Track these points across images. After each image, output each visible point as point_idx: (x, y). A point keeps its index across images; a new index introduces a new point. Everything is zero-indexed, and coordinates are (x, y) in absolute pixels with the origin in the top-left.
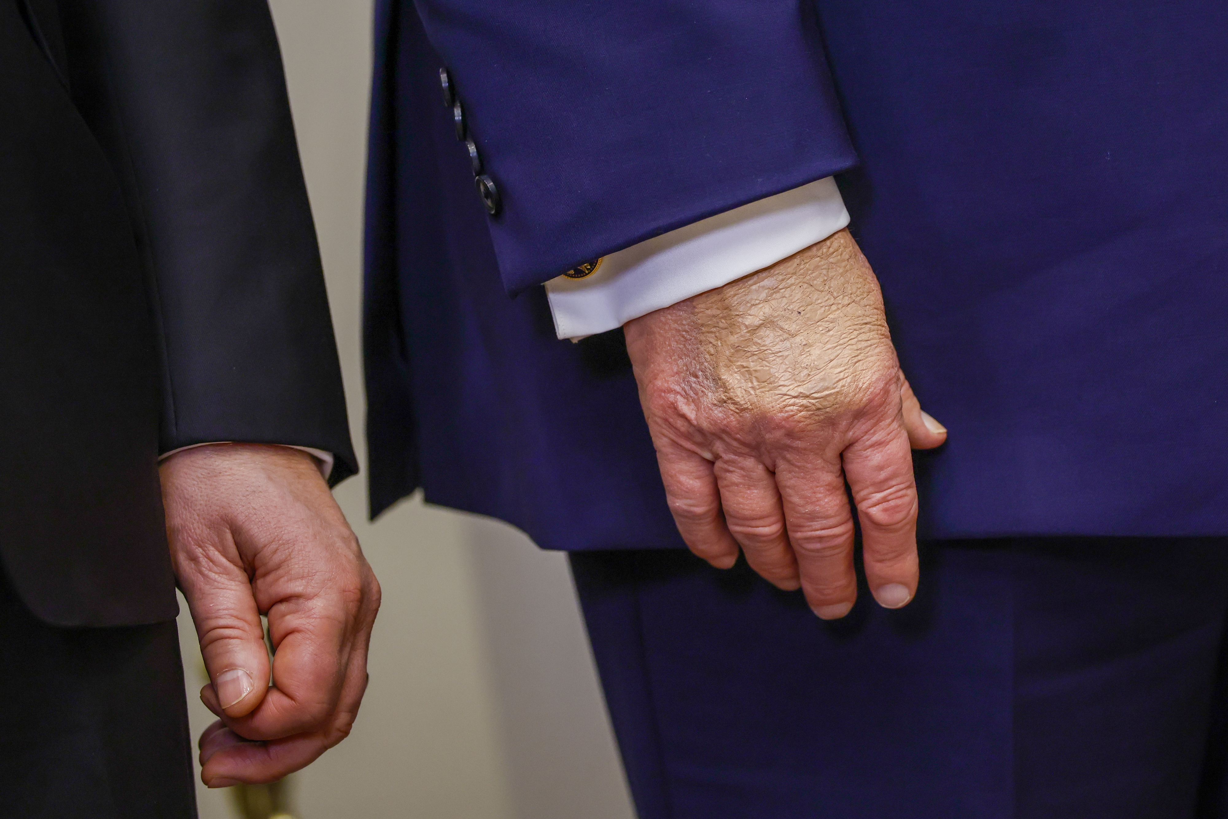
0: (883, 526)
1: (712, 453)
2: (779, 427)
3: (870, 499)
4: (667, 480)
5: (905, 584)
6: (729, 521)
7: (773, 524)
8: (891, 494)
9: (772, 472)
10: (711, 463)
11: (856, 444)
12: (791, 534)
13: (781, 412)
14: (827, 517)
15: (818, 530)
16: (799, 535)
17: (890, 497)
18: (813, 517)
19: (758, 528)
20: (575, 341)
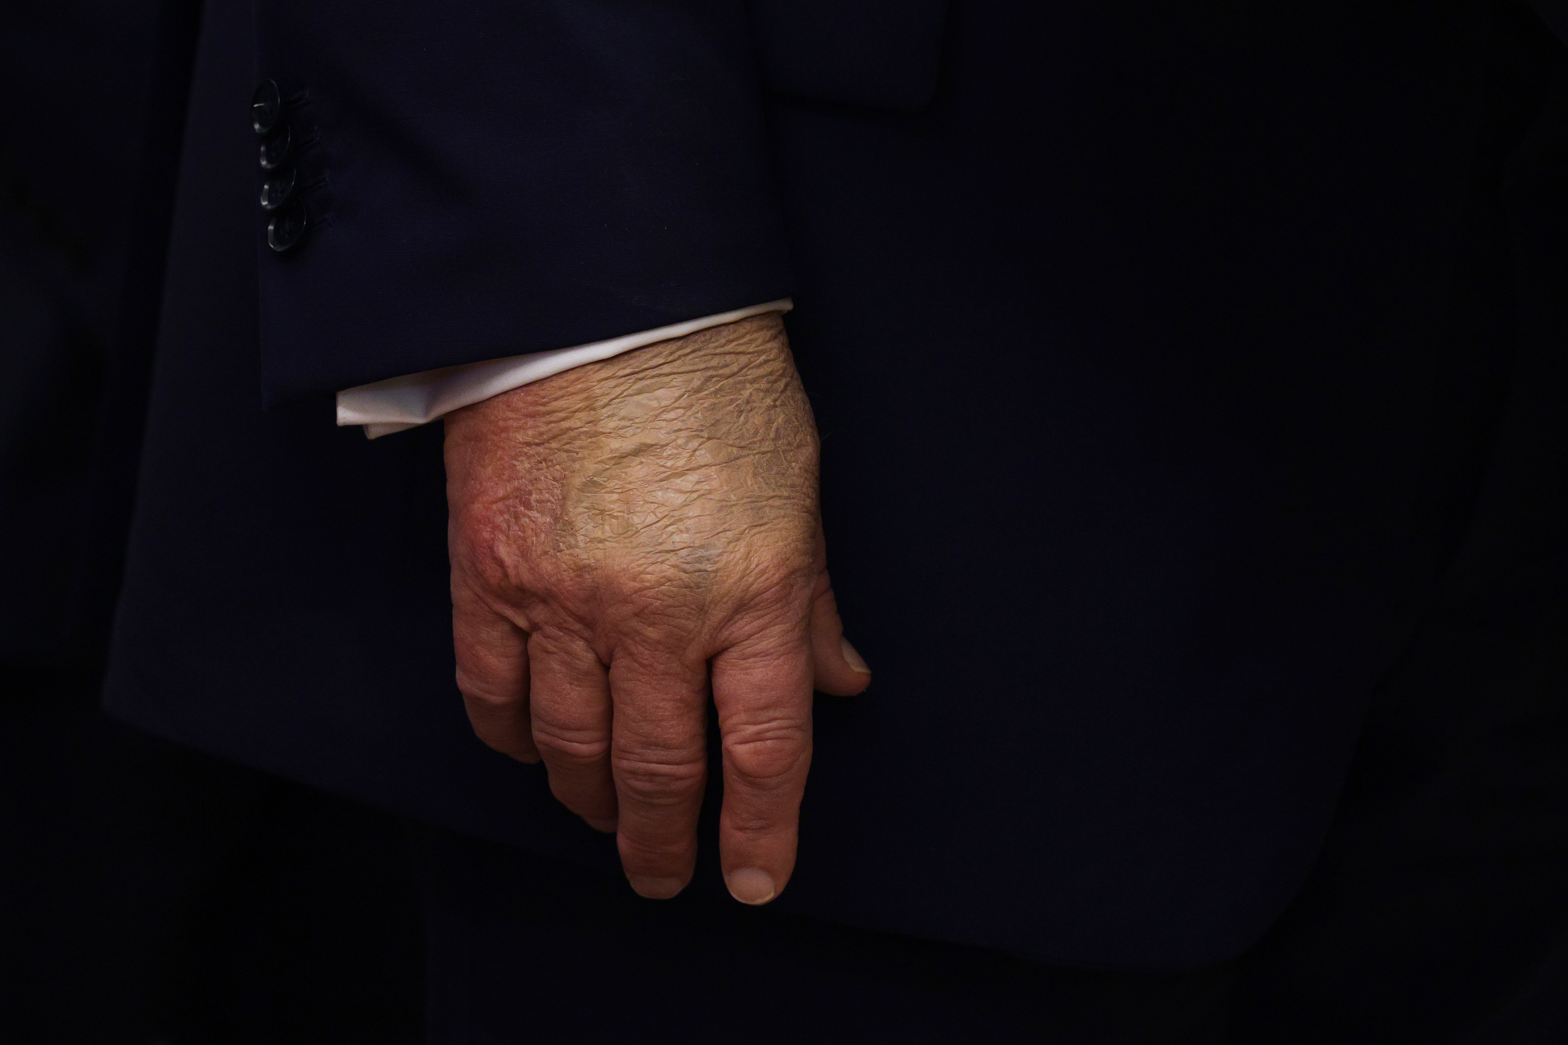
0: (751, 776)
1: (529, 620)
2: (626, 600)
3: (739, 731)
4: (460, 648)
5: (768, 870)
6: (536, 724)
7: (596, 741)
8: (768, 730)
9: (606, 667)
10: (523, 635)
11: (732, 649)
12: (615, 761)
13: (634, 579)
14: (666, 747)
15: (652, 762)
16: (625, 764)
17: (769, 734)
18: (649, 743)
19: (571, 743)
20: (373, 434)
